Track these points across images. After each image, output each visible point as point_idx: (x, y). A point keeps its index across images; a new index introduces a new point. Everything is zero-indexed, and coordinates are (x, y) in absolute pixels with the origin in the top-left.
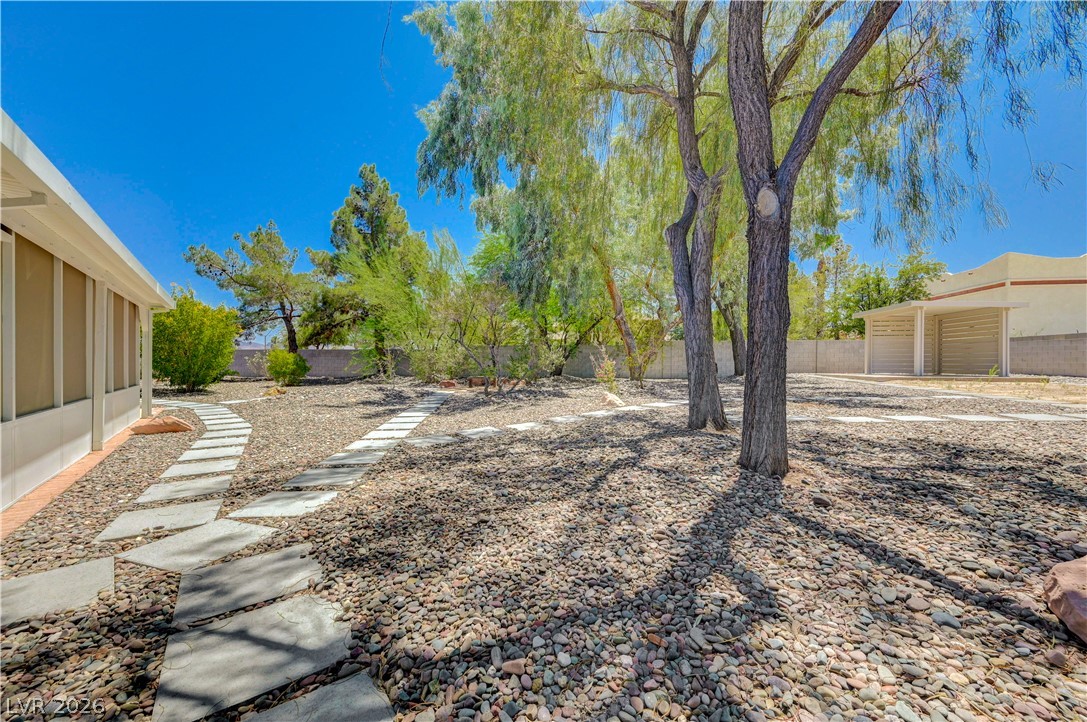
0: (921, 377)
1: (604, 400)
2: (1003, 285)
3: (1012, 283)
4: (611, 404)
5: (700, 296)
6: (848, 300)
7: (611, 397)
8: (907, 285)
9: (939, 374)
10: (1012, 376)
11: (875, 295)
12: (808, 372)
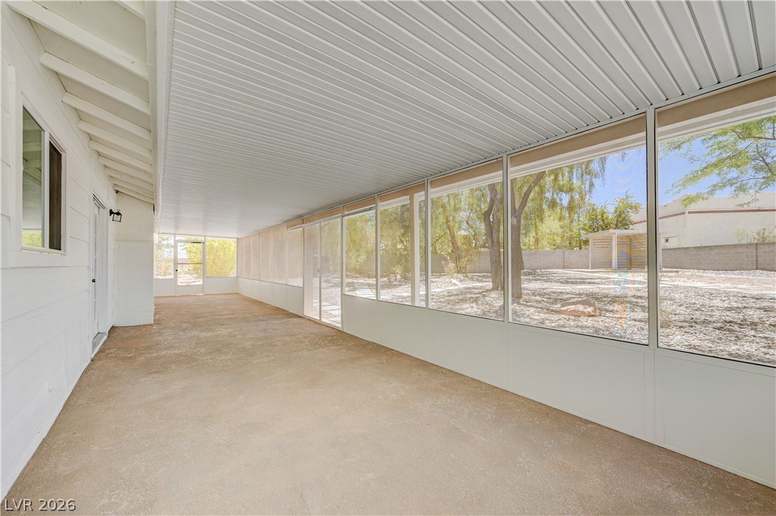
0: (614, 272)
1: (451, 282)
2: (684, 213)
3: (689, 213)
4: (454, 284)
5: (495, 240)
6: (585, 225)
7: (454, 281)
8: (620, 216)
9: (630, 269)
10: (664, 269)
11: (601, 223)
12: (558, 268)
